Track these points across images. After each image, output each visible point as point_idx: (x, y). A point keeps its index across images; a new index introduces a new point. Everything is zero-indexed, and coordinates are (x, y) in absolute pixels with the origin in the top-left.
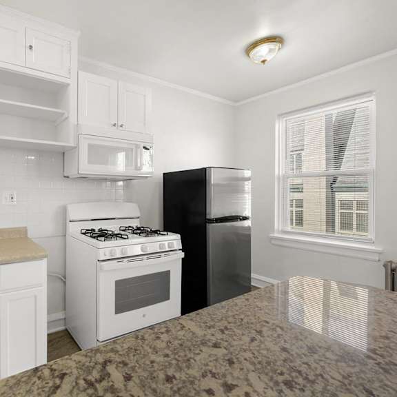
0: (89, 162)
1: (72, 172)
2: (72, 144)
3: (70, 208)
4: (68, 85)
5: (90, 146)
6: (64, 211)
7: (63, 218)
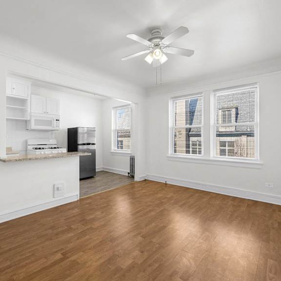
0: (35, 125)
1: (29, 128)
2: (28, 119)
3: (28, 141)
4: (27, 100)
5: (35, 120)
6: (26, 142)
7: (26, 143)
